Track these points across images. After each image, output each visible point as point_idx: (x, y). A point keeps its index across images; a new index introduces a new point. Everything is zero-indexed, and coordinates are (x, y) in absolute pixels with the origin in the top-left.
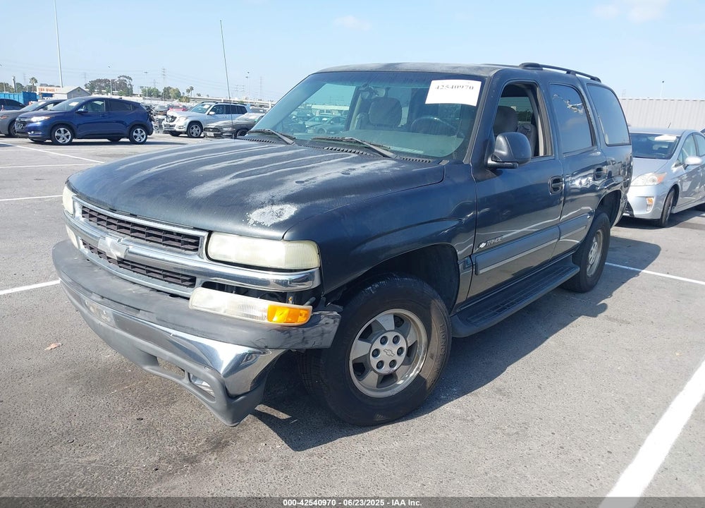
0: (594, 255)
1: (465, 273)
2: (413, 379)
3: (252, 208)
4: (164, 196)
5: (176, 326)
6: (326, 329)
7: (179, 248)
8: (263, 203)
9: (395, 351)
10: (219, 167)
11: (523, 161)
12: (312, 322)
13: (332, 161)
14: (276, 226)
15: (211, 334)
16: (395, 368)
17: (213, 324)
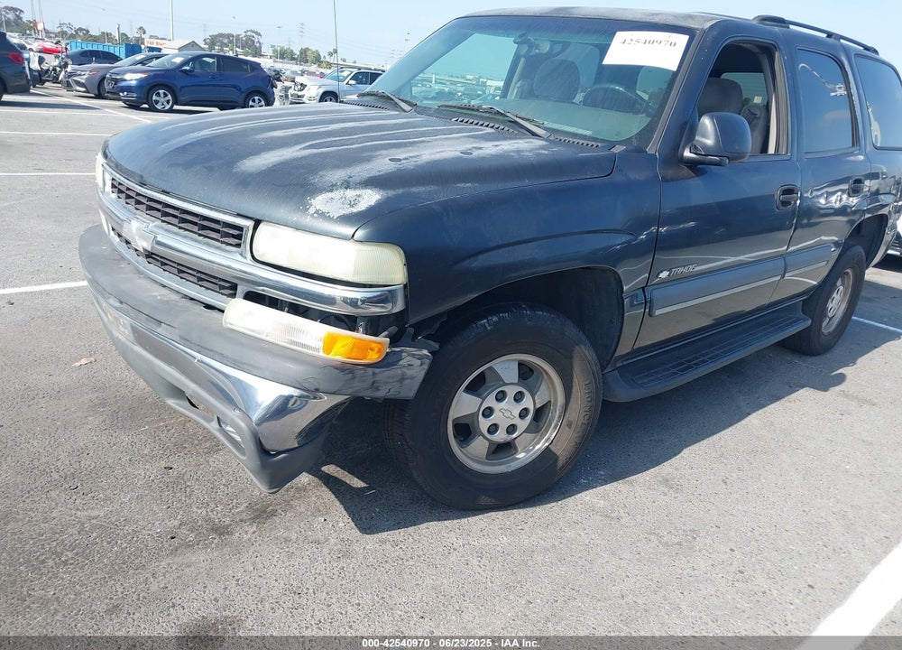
0: (837, 304)
1: (632, 314)
2: (539, 452)
3: (316, 191)
4: (206, 168)
5: (202, 349)
6: (409, 372)
7: (218, 241)
8: (333, 185)
9: (516, 412)
10: (294, 133)
11: (735, 157)
12: (388, 361)
13: (453, 136)
14: (347, 219)
15: (244, 364)
16: (514, 436)
17: (250, 350)
